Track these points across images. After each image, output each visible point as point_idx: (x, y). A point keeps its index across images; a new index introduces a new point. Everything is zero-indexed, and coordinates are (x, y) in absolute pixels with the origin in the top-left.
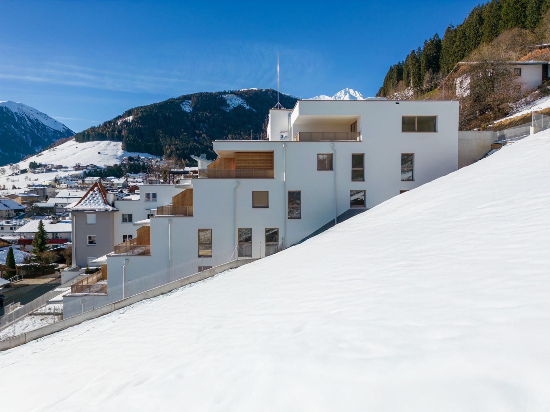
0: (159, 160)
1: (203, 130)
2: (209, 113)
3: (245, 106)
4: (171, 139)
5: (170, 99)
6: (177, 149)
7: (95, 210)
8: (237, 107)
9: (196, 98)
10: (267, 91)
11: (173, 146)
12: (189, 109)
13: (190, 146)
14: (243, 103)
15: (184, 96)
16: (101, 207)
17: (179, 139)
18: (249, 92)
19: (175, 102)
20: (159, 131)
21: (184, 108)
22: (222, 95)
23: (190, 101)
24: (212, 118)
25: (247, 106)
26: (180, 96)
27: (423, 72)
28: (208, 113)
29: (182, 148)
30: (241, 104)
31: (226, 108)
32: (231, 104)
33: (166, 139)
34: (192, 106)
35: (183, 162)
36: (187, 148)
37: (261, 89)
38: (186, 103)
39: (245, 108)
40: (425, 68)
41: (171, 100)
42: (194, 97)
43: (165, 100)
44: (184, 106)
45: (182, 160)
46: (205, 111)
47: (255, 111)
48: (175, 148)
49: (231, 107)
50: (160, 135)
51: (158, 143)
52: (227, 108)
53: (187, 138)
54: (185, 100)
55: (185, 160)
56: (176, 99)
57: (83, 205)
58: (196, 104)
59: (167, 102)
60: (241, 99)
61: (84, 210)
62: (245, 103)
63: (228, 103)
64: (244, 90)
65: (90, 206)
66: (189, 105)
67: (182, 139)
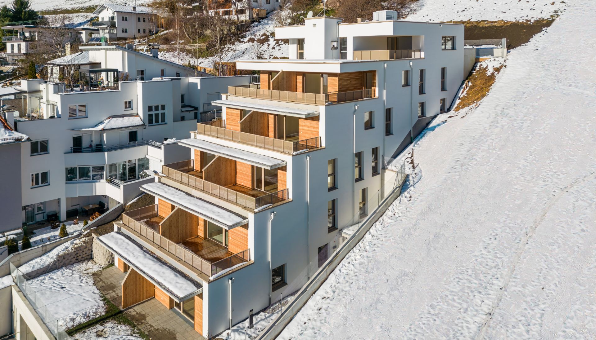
16: (3, 136)
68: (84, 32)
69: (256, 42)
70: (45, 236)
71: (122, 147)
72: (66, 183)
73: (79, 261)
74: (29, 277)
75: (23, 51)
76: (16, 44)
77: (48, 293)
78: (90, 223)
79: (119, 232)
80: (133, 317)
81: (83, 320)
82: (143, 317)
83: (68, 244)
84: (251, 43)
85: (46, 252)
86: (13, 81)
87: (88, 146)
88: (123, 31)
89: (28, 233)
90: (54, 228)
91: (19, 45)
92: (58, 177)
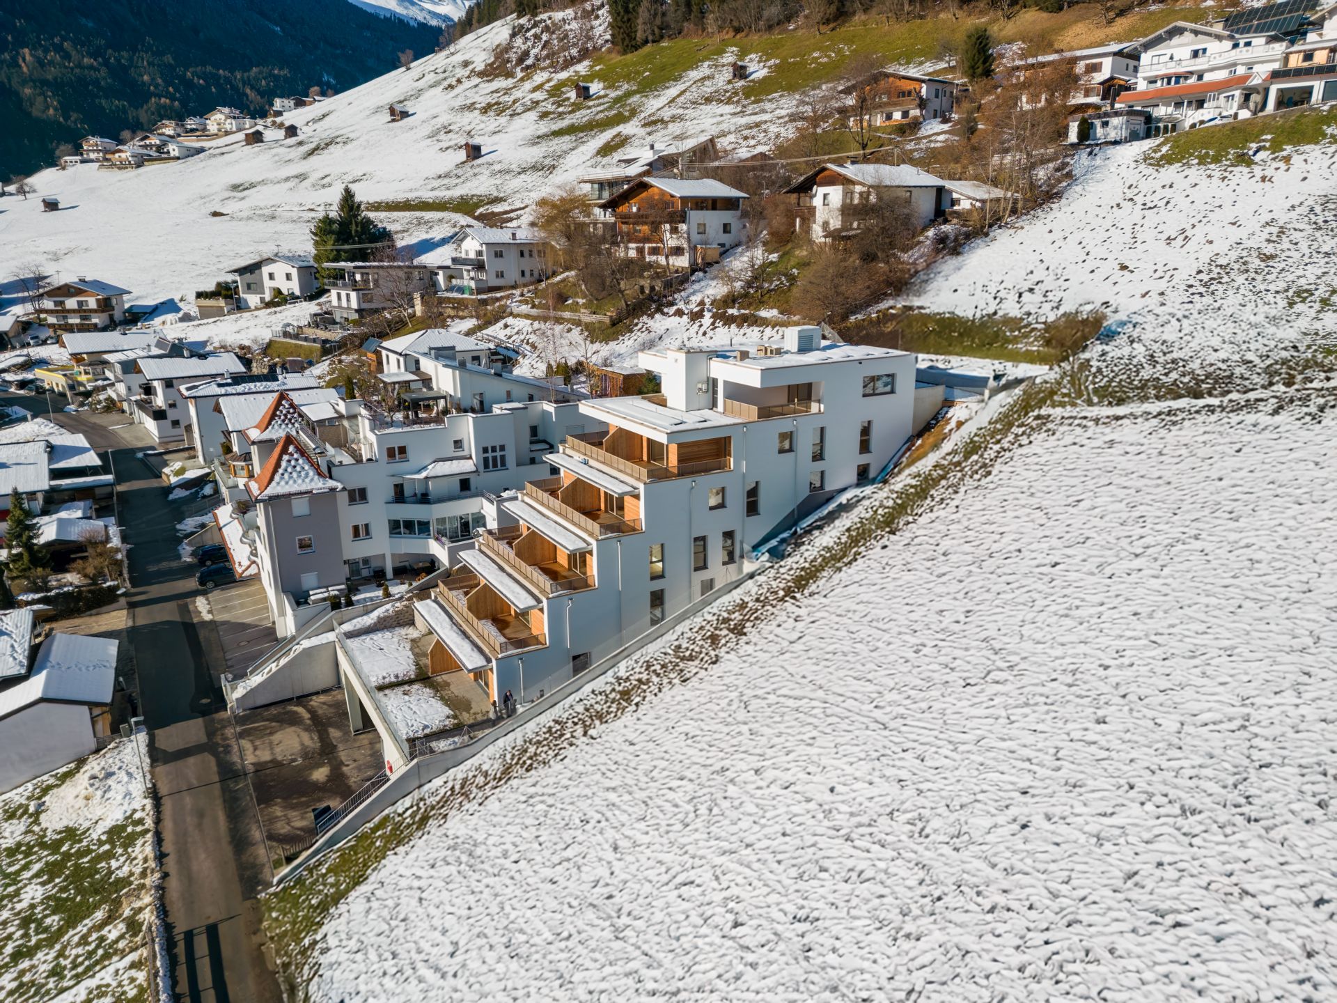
7: (308, 492)
57: (282, 484)
61: (290, 495)
65: (296, 486)
68: (441, 273)
69: (685, 317)
70: (368, 595)
71: (451, 498)
72: (390, 537)
73: (401, 625)
74: (350, 635)
75: (354, 305)
76: (343, 293)
77: (367, 652)
78: (415, 584)
79: (436, 601)
80: (438, 684)
81: (393, 679)
82: (448, 684)
83: (388, 606)
84: (677, 319)
85: (367, 612)
86: (343, 357)
87: (411, 496)
88: (497, 276)
89: (353, 589)
90: (379, 586)
91: (348, 295)
92: (380, 530)
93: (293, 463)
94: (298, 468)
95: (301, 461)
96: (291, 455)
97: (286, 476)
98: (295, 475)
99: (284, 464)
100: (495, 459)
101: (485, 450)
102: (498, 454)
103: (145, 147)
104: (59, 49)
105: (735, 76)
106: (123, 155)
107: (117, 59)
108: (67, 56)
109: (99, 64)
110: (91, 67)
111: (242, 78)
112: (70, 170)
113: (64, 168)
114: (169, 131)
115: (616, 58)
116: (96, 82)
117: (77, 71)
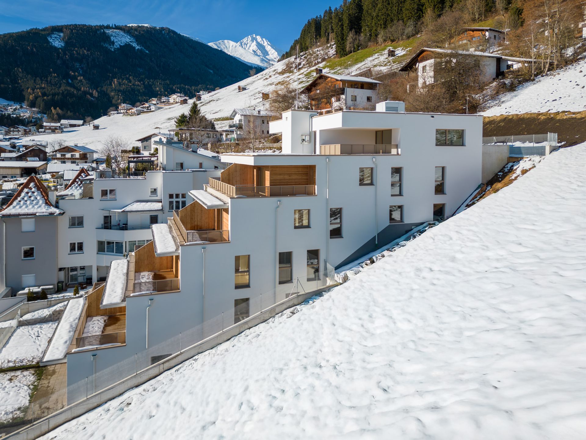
0: (18, 107)
1: (80, 71)
2: (88, 51)
3: (134, 45)
4: (35, 80)
5: (32, 29)
6: (44, 94)
7: (35, 214)
8: (123, 46)
9: (70, 30)
10: (162, 29)
11: (38, 90)
12: (60, 43)
13: (62, 90)
14: (132, 41)
15: (53, 27)
16: (42, 209)
17: (47, 81)
18: (139, 29)
19: (40, 34)
20: (17, 69)
21: (53, 42)
22: (105, 30)
23: (62, 34)
24: (91, 57)
25: (137, 45)
26: (48, 26)
27: (345, 32)
28: (85, 50)
29: (51, 93)
30: (130, 43)
31: (110, 45)
32: (117, 42)
33: (27, 80)
34: (64, 40)
35: (53, 111)
36: (58, 94)
37: (154, 26)
38: (56, 36)
39: (134, 48)
40: (347, 28)
41: (34, 31)
42: (66, 29)
43: (25, 30)
44: (53, 40)
45: (52, 108)
46: (81, 48)
47: (147, 52)
48: (41, 93)
49: (117, 45)
50: (18, 75)
51: (16, 85)
52: (112, 46)
53: (57, 80)
54: (55, 33)
55: (55, 108)
56: (42, 30)
57: (16, 207)
58: (69, 39)
59: (28, 33)
60: (129, 36)
61: (19, 215)
62: (134, 42)
63: (112, 40)
64: (132, 26)
65: (26, 209)
66: (59, 38)
67: (50, 82)
68: (224, 134)
72: (97, 253)
74: (27, 323)
77: (24, 338)
80: (46, 372)
82: (53, 374)
87: (116, 224)
92: (91, 247)
93: (30, 194)
94: (32, 198)
95: (35, 194)
96: (31, 189)
97: (22, 203)
98: (28, 202)
99: (23, 194)
100: (178, 202)
101: (171, 196)
102: (180, 199)
103: (143, 108)
104: (128, 79)
105: (389, 55)
106: (133, 110)
107: (148, 83)
108: (130, 82)
109: (141, 84)
110: (138, 85)
111: (195, 89)
112: (112, 117)
113: (109, 116)
114: (154, 102)
115: (337, 59)
116: (138, 91)
117: (132, 86)
